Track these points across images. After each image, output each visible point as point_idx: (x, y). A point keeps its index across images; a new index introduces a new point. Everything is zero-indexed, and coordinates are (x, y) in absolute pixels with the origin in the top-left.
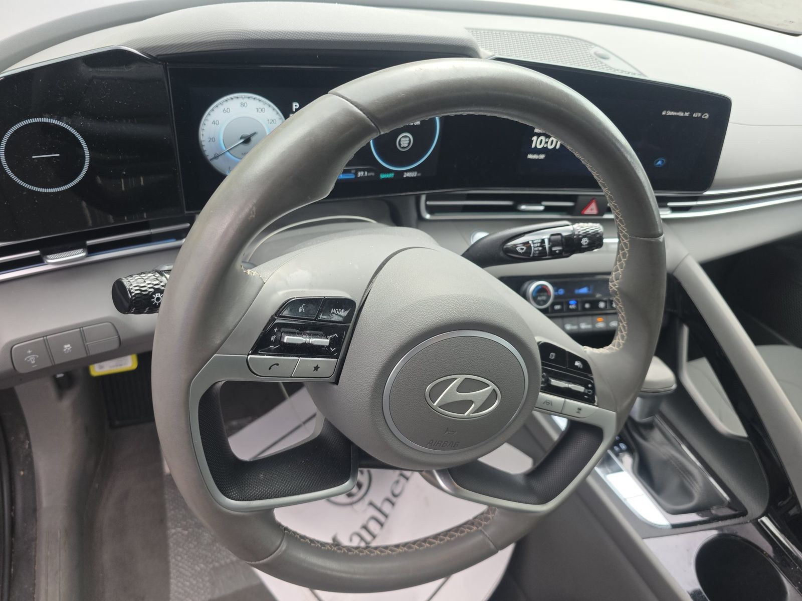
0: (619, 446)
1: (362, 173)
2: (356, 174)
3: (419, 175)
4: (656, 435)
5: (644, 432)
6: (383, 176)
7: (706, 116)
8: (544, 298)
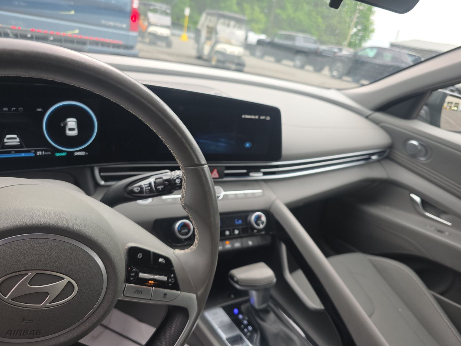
0: (247, 328)
1: (41, 152)
2: (35, 153)
3: (87, 153)
4: (272, 316)
5: (262, 316)
6: (57, 155)
7: (268, 118)
8: (186, 231)
